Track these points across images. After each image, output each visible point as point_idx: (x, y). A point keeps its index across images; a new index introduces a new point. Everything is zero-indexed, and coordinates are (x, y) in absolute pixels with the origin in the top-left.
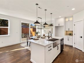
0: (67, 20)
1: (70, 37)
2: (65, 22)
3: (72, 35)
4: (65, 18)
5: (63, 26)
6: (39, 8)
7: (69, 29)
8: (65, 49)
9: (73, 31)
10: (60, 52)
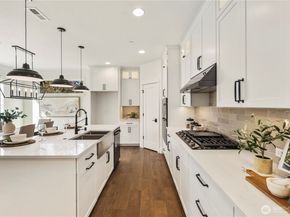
0: (126, 75)
1: (134, 122)
2: (122, 80)
3: (138, 117)
4: (122, 69)
5: (117, 92)
6: (34, 11)
7: (130, 101)
8: (125, 157)
9: (139, 107)
10: (112, 168)
